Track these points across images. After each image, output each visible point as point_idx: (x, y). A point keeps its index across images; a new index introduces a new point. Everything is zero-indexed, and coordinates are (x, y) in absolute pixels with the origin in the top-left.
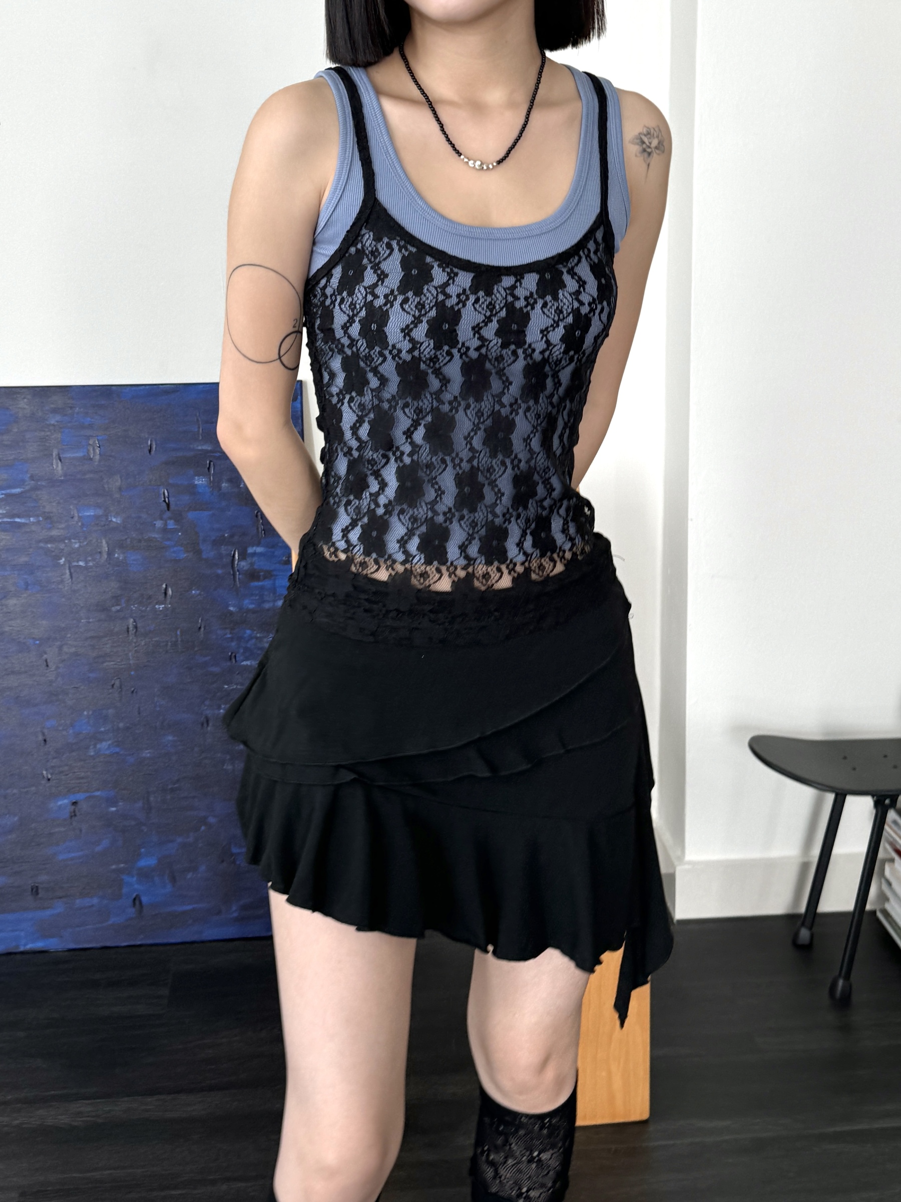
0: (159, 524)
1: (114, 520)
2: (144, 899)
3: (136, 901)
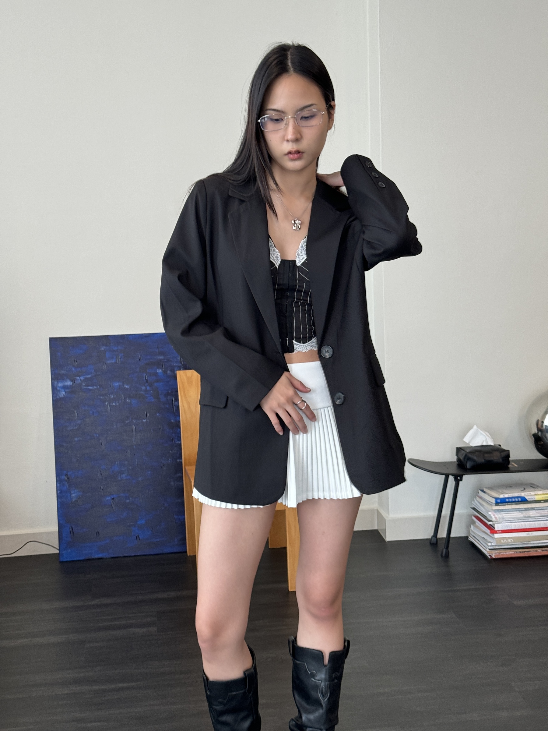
0: (143, 388)
1: (126, 387)
2: (140, 536)
3: (137, 537)
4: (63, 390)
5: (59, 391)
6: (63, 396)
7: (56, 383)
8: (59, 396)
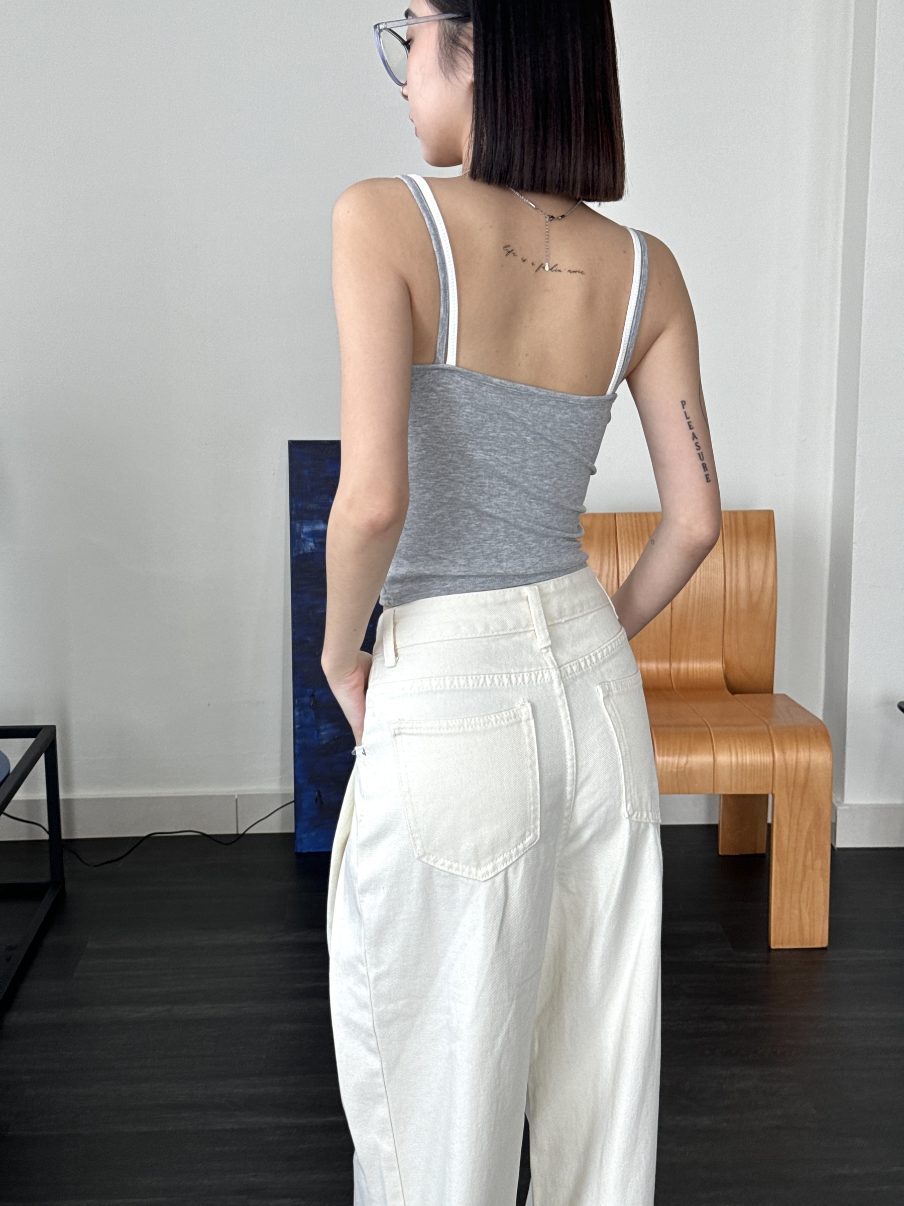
4: (311, 539)
5: (304, 540)
6: (309, 551)
7: (298, 525)
8: (303, 550)
